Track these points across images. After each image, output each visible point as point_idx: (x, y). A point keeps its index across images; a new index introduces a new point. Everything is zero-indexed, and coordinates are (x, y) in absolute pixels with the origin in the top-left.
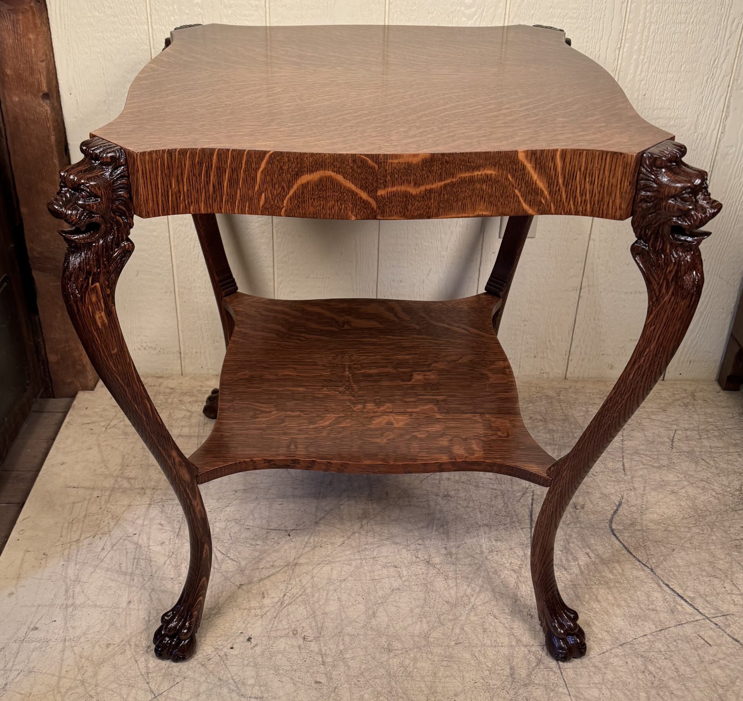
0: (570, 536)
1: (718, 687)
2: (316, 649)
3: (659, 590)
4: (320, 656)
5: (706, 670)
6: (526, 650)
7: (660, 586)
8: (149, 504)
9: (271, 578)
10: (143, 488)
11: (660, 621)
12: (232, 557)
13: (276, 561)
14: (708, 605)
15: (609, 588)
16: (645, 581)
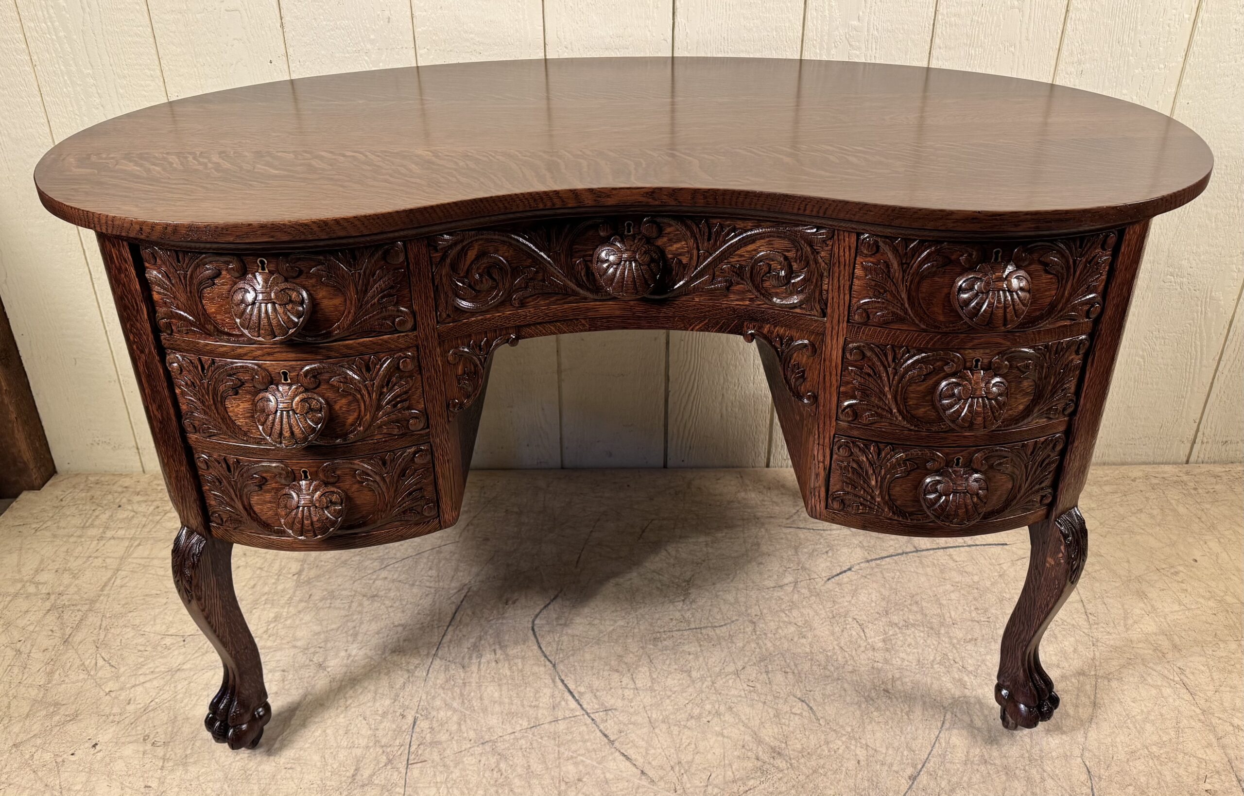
0: (486, 633)
1: (563, 784)
2: (161, 754)
3: (552, 686)
4: (162, 761)
5: (559, 766)
6: (381, 751)
7: (554, 681)
8: (49, 610)
9: (145, 685)
10: (49, 594)
11: (536, 718)
12: (113, 664)
13: (157, 667)
14: (594, 701)
15: (499, 685)
16: (543, 676)
